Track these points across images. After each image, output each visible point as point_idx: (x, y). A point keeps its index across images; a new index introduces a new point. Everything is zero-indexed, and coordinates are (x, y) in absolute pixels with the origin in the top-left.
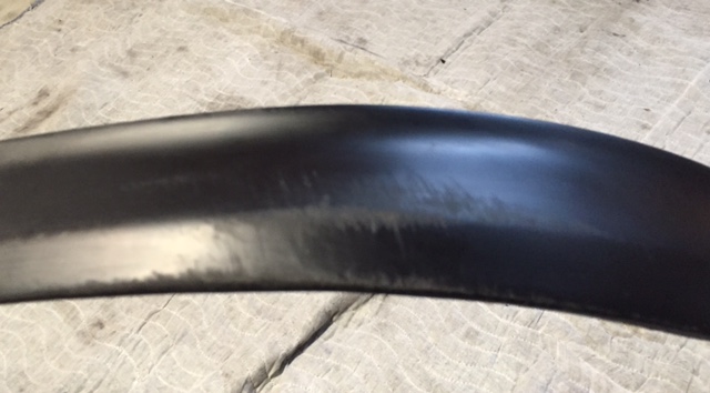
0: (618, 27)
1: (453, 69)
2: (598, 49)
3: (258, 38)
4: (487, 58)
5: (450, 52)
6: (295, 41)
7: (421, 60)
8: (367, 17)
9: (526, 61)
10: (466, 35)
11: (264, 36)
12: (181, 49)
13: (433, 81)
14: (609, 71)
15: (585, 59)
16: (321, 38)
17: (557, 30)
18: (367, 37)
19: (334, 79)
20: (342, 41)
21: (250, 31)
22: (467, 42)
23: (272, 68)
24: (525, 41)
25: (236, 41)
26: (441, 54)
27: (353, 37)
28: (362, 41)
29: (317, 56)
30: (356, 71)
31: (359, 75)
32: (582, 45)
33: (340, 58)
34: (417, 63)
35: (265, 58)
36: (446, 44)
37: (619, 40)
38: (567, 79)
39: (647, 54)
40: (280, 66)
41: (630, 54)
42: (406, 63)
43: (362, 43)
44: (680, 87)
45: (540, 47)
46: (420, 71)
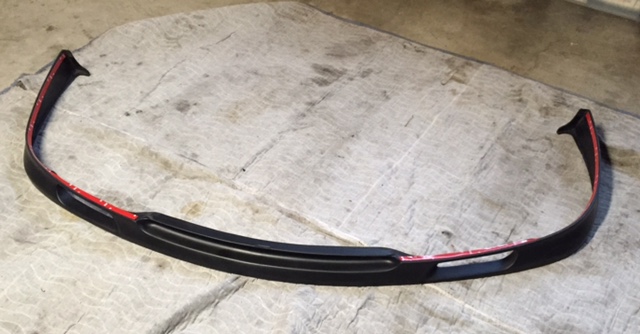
0: (341, 152)
1: (249, 175)
2: (330, 165)
3: (125, 151)
4: (270, 168)
5: (248, 164)
6: (151, 154)
7: (231, 169)
8: (198, 139)
9: (291, 171)
10: (258, 154)
11: (130, 150)
12: (71, 157)
13: (238, 182)
14: (334, 178)
15: (322, 171)
16: (169, 153)
17: (309, 151)
18: (197, 152)
19: (177, 180)
20: (182, 156)
21: (120, 146)
22: (258, 158)
23: (137, 171)
24: (291, 158)
25: (110, 153)
26: (242, 165)
27: (189, 153)
28: (195, 155)
29: (166, 164)
30: (191, 176)
31: (194, 178)
32: (321, 162)
33: (181, 167)
34: (229, 171)
35: (132, 165)
36: (246, 159)
37: (341, 160)
38: (312, 182)
39: (354, 168)
40: (142, 171)
41: (345, 168)
42: (222, 170)
43: (194, 158)
44: (367, 188)
45: (299, 162)
46: (231, 176)
